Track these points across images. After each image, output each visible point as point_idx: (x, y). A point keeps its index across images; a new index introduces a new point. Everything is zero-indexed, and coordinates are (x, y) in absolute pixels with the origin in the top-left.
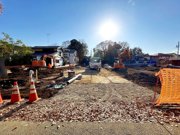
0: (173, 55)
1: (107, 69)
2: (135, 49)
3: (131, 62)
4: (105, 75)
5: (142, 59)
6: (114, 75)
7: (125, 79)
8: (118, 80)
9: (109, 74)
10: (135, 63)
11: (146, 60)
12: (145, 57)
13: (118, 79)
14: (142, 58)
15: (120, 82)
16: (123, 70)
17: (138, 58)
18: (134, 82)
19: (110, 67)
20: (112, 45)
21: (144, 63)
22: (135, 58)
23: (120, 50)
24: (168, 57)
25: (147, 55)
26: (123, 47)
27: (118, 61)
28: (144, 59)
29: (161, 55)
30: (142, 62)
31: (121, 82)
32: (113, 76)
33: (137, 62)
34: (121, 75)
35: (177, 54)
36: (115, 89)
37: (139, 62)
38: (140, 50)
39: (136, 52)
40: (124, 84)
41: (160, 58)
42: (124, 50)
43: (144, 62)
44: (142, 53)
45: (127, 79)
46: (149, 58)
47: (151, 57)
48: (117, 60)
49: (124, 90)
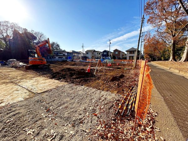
0: (81, 53)
1: (16, 67)
2: (53, 44)
3: (50, 58)
4: (14, 78)
5: (61, 55)
6: (32, 76)
7: (53, 80)
8: (44, 85)
9: (23, 75)
10: (55, 59)
11: (64, 55)
12: (64, 53)
13: (43, 82)
14: (61, 53)
15: (49, 88)
16: (44, 67)
17: (57, 53)
18: (67, 82)
19: (21, 64)
20: (21, 32)
21: (63, 59)
22: (55, 53)
23: (35, 41)
24: (78, 54)
25: (64, 51)
26: (39, 39)
27: (36, 55)
28: (63, 55)
29: (74, 52)
30: (61, 58)
31: (51, 88)
32: (31, 78)
33: (57, 58)
34: (45, 74)
35: (82, 52)
36: (46, 108)
37: (59, 58)
38: (58, 46)
39: (55, 47)
40: (57, 88)
41: (74, 55)
42: (39, 42)
43: (63, 57)
44: (60, 48)
45: (58, 80)
46: (66, 54)
47: (68, 53)
48: (35, 53)
49: (64, 103)
